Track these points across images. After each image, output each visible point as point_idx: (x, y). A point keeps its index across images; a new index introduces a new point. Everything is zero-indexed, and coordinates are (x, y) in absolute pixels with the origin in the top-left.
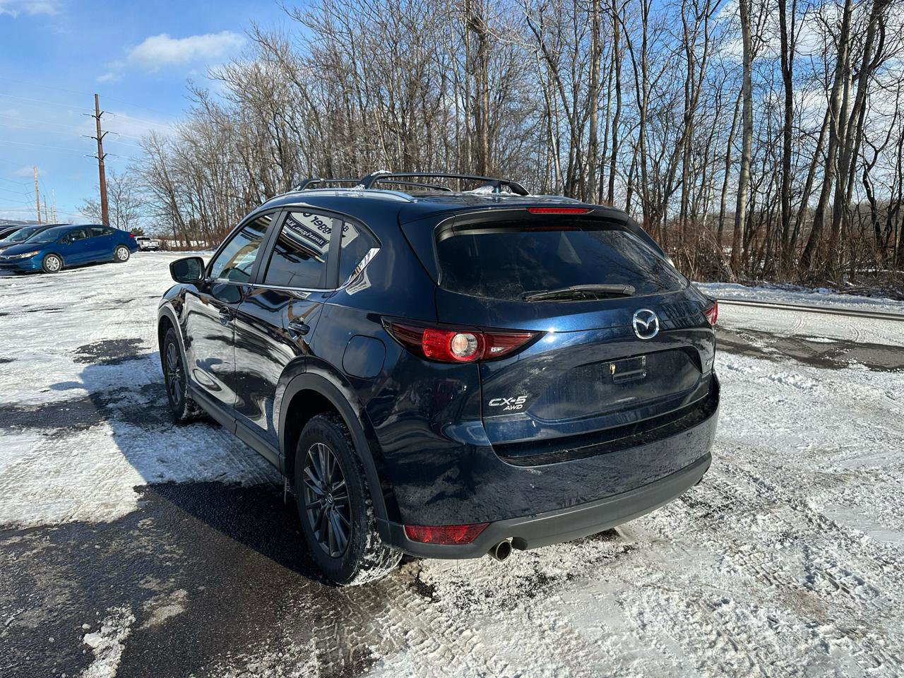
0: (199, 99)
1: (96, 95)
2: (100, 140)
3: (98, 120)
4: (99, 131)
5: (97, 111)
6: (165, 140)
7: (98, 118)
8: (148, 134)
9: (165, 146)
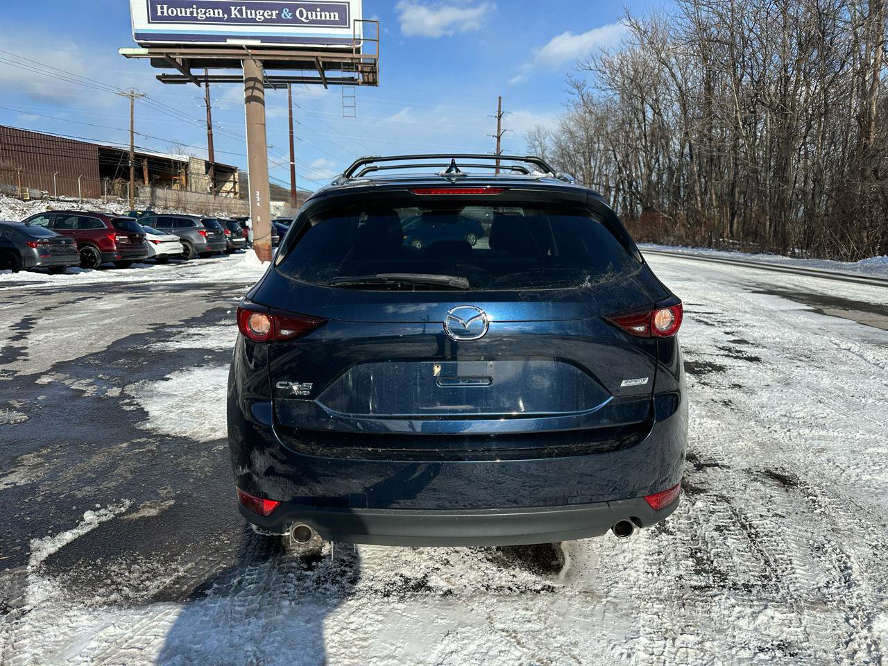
0: (576, 91)
1: (500, 98)
2: (499, 138)
3: (499, 120)
4: (499, 129)
5: (499, 111)
6: (547, 133)
7: (500, 117)
8: (534, 129)
9: (546, 140)
